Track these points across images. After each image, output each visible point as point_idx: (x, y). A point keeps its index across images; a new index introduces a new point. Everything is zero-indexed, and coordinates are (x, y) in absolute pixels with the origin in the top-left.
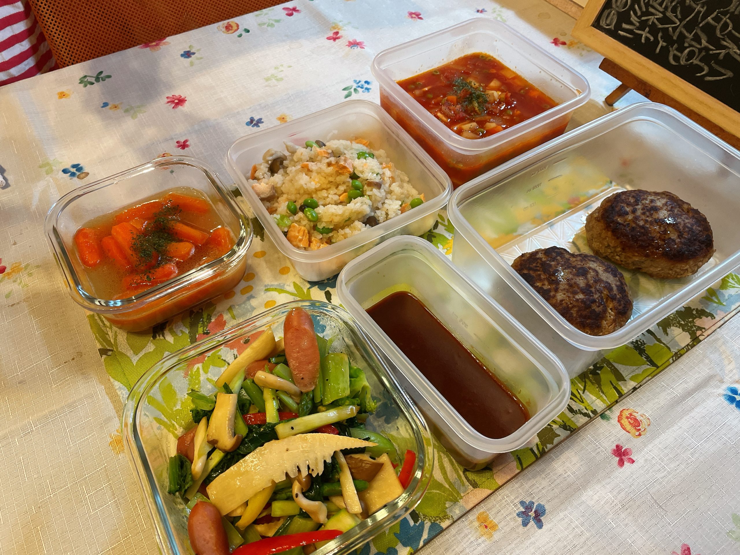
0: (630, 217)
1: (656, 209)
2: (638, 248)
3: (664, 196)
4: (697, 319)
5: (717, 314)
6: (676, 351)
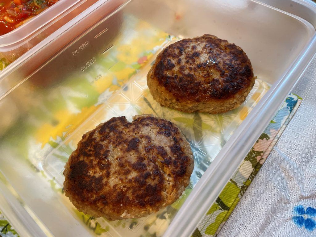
0: (176, 69)
1: (197, 55)
2: (188, 96)
3: (203, 40)
5: (270, 134)
6: (242, 185)
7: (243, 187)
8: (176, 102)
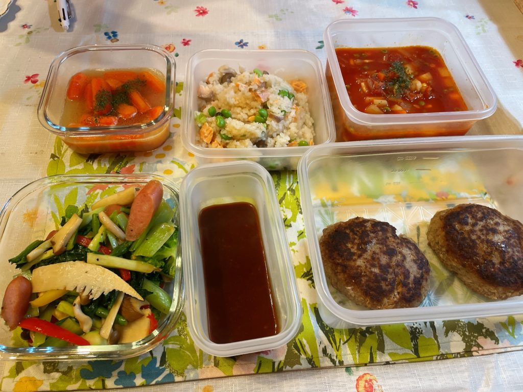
0: (468, 228)
1: (495, 231)
2: (459, 255)
4: (483, 337)
5: (502, 342)
6: (444, 353)
7: (442, 355)
8: (444, 252)
